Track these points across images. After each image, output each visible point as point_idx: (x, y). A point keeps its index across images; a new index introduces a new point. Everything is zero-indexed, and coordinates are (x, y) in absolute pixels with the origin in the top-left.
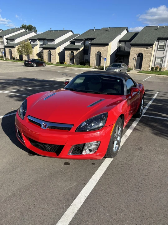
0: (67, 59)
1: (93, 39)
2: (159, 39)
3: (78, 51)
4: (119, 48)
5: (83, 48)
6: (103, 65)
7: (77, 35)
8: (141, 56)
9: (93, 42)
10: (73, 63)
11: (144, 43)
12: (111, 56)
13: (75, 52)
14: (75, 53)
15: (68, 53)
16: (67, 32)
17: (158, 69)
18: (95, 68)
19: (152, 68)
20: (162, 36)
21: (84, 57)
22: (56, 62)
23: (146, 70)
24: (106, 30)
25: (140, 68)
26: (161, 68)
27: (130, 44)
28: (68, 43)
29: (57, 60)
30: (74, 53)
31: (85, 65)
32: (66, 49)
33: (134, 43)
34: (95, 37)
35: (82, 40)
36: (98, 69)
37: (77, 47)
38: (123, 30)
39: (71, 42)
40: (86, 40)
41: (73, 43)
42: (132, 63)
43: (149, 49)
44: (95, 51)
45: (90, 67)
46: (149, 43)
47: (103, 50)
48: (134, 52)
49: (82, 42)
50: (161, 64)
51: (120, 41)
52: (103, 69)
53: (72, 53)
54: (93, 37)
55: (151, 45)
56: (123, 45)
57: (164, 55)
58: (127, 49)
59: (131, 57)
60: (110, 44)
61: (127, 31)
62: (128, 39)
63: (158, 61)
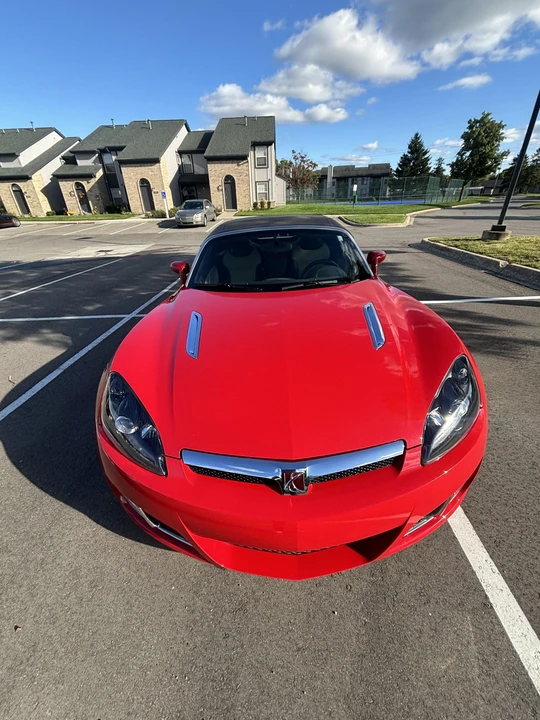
0: (72, 203)
1: (121, 149)
2: (255, 145)
3: (93, 181)
4: (181, 168)
5: (100, 174)
6: (162, 208)
7: (74, 139)
8: (230, 181)
9: (122, 155)
10: (90, 211)
11: (230, 153)
12: (170, 186)
13: (84, 183)
14: (88, 185)
15: (67, 187)
16: (45, 132)
17: (266, 206)
18: (148, 217)
19: (255, 205)
20: (259, 140)
21: (110, 195)
22: (45, 212)
23: (247, 209)
24: (141, 126)
25: (234, 206)
26: (269, 203)
27: (205, 157)
28: (56, 164)
29: (46, 207)
30: (83, 187)
31: (119, 212)
32: (57, 177)
33: (211, 154)
34: (124, 145)
35: (93, 153)
36: (152, 217)
37: (87, 172)
38: (180, 128)
39: (63, 158)
40: (103, 152)
41: (70, 160)
42: (218, 197)
43: (243, 166)
44: (134, 178)
45: (133, 215)
46: (240, 153)
47: (151, 173)
48: (216, 173)
49: (94, 158)
50: (267, 195)
51: (181, 153)
52: (164, 216)
53: (80, 187)
54: (117, 145)
55: (244, 158)
56: (186, 160)
57: (269, 177)
58: (199, 170)
59: (213, 186)
60: (162, 159)
61: (188, 130)
62: (195, 147)
63: (261, 189)
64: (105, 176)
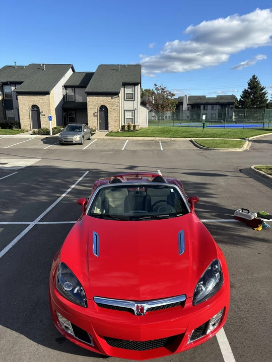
1: (20, 83)
2: (125, 85)
4: (65, 97)
6: (47, 127)
8: (104, 110)
9: (20, 88)
11: (105, 90)
12: (57, 110)
17: (132, 128)
18: (34, 133)
19: (123, 127)
20: (128, 81)
21: (5, 114)
23: (116, 131)
24: (37, 68)
25: (107, 128)
26: (134, 127)
27: (86, 93)
31: (10, 127)
33: (91, 90)
34: (22, 80)
36: (38, 134)
38: (67, 70)
40: (5, 84)
42: (93, 121)
43: (115, 100)
44: (27, 104)
45: (23, 131)
46: (113, 91)
47: (41, 101)
48: (94, 104)
50: (133, 120)
51: (66, 87)
52: (48, 133)
54: (17, 80)
55: (116, 94)
56: (70, 92)
57: (135, 107)
58: (79, 99)
59: (90, 112)
60: (52, 92)
61: (73, 71)
62: (77, 83)
63: (129, 115)
64: (4, 101)
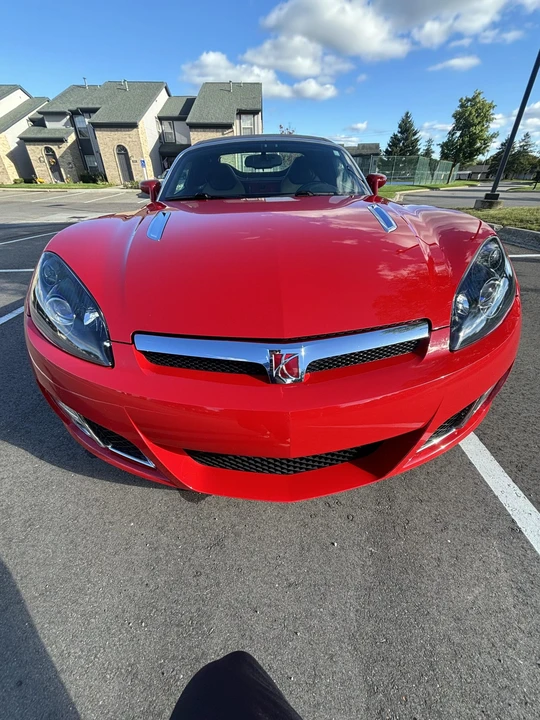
0: (42, 170)
1: (94, 111)
2: (241, 113)
3: (65, 147)
4: (162, 136)
5: (72, 138)
6: (142, 178)
7: (42, 99)
9: (97, 118)
10: (62, 180)
11: (213, 121)
12: (151, 156)
13: (54, 148)
14: (59, 151)
15: (36, 153)
16: (14, 88)
18: (126, 187)
20: (244, 107)
21: (85, 163)
22: (12, 179)
24: (116, 87)
27: (188, 124)
28: (23, 126)
29: (13, 174)
30: (53, 152)
31: (95, 181)
32: (25, 140)
33: (194, 121)
34: (97, 106)
35: (62, 114)
36: (131, 188)
37: (57, 135)
38: (159, 90)
39: (31, 120)
40: (74, 113)
41: (38, 123)
44: (110, 144)
45: (111, 185)
46: (225, 122)
47: (128, 139)
49: (65, 120)
51: (161, 119)
53: (50, 152)
54: (90, 106)
55: (230, 126)
56: (167, 127)
58: (181, 140)
60: (140, 124)
61: (169, 94)
62: (176, 113)
64: (78, 141)
